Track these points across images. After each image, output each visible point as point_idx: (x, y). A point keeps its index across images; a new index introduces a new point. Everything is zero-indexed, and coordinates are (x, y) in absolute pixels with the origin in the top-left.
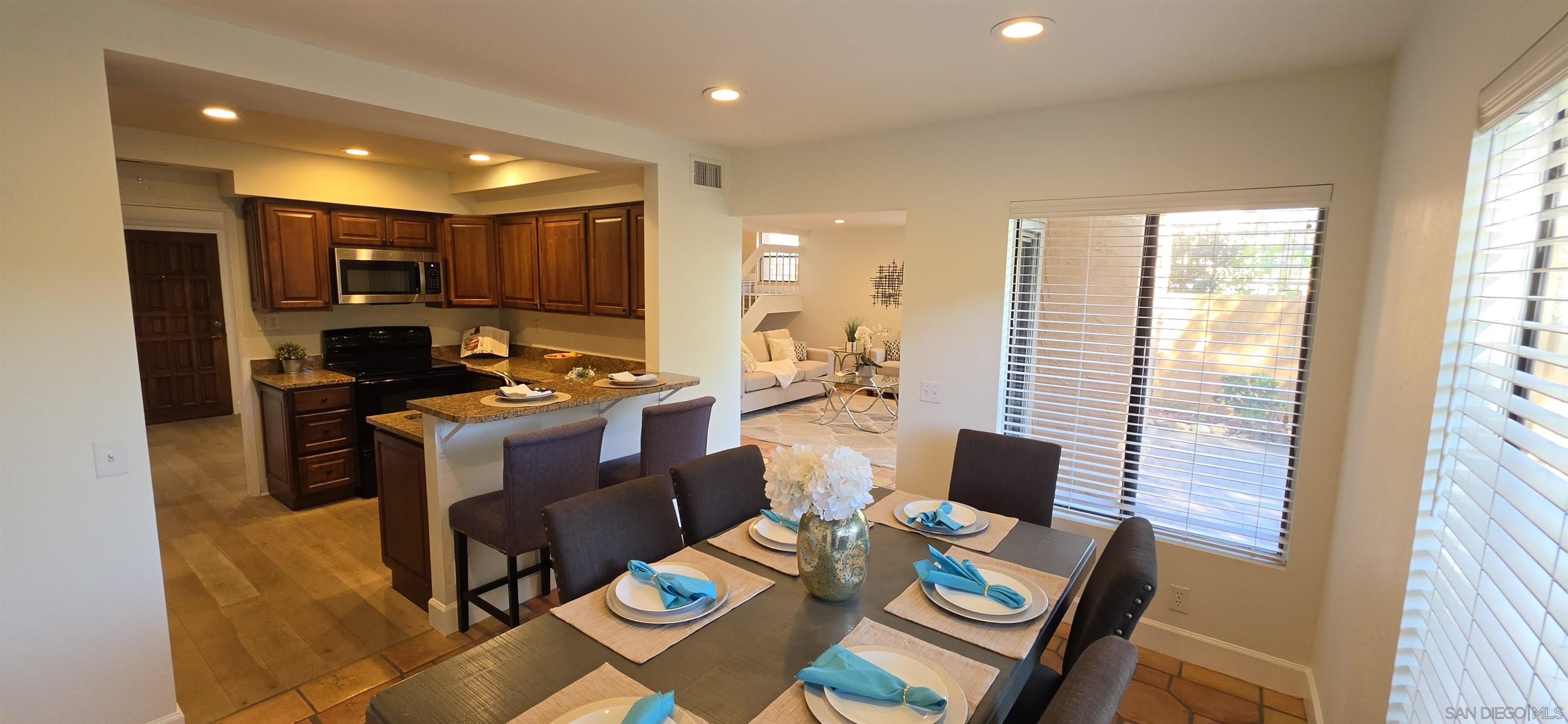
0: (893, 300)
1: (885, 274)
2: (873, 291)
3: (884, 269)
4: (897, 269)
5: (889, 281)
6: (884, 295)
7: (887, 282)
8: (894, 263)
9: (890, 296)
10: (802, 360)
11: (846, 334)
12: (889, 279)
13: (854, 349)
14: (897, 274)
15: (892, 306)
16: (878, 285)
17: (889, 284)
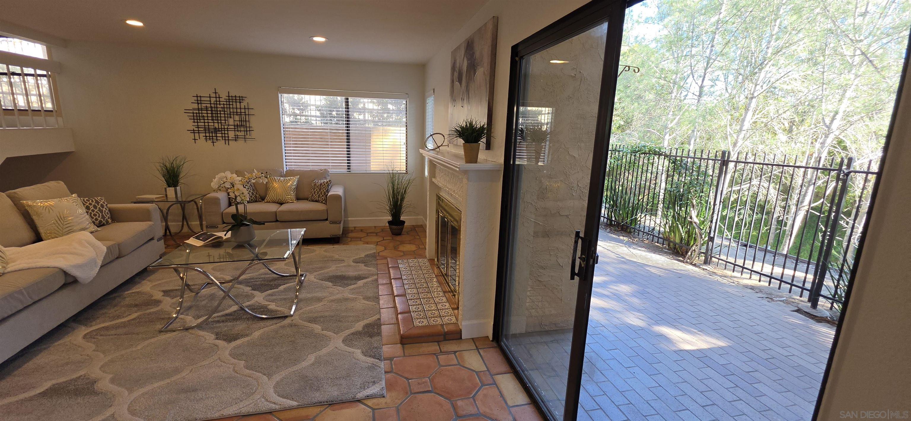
0: (220, 135)
1: (205, 105)
2: (191, 125)
3: (202, 99)
4: (221, 100)
5: (212, 113)
6: (207, 130)
7: (210, 115)
8: (216, 93)
9: (216, 130)
10: (104, 225)
11: (163, 179)
12: (212, 111)
13: (179, 195)
14: (222, 106)
15: (220, 144)
16: (196, 116)
17: (212, 117)
